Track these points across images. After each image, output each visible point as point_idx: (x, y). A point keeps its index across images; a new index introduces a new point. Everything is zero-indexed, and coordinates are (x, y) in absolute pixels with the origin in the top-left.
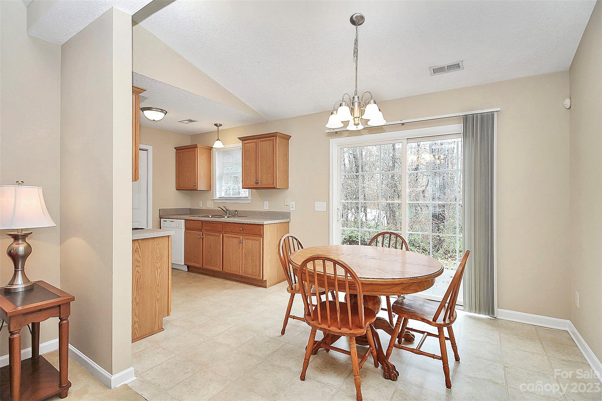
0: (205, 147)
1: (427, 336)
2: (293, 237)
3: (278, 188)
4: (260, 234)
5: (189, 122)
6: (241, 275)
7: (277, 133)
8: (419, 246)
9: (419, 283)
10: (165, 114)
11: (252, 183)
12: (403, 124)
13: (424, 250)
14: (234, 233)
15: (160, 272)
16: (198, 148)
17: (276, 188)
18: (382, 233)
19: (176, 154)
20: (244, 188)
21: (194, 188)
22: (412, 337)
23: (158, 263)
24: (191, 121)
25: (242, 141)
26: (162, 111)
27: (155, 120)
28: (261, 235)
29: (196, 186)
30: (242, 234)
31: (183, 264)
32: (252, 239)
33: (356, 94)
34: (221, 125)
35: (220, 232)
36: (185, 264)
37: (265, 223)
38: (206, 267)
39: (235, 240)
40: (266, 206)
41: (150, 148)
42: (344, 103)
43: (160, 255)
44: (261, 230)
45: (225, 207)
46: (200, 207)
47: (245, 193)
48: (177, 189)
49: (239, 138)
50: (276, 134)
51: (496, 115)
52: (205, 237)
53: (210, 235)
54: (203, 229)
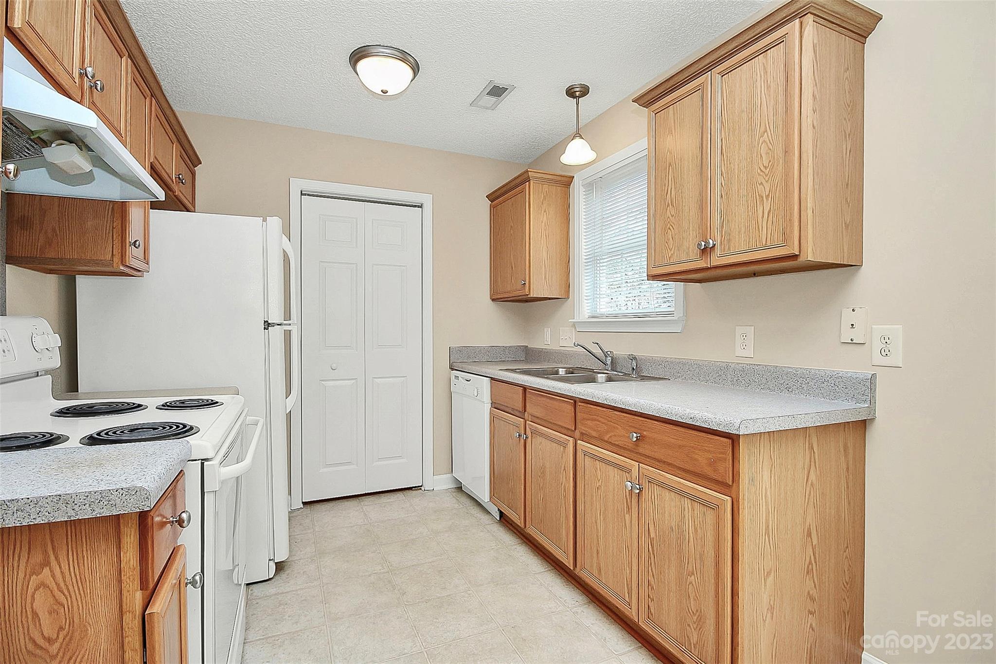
0: (552, 177)
4: (717, 478)
5: (495, 98)
11: (685, 254)
14: (609, 447)
19: (490, 211)
21: (524, 293)
24: (499, 92)
25: (645, 106)
29: (528, 289)
30: (639, 458)
31: (487, 499)
34: (586, 90)
36: (490, 501)
39: (614, 474)
41: (428, 200)
44: (724, 460)
46: (545, 343)
48: (493, 298)
52: (529, 440)
53: (542, 435)
54: (525, 411)
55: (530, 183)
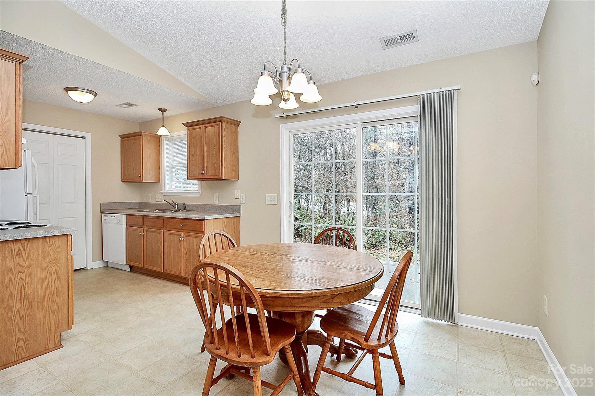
0: (152, 134)
1: (367, 354)
2: (222, 235)
3: (224, 179)
4: (200, 230)
5: (128, 106)
6: (182, 277)
7: (222, 117)
8: (395, 240)
9: (345, 294)
10: (95, 96)
11: (198, 174)
12: (357, 106)
13: (400, 244)
14: (175, 230)
15: (55, 278)
16: (143, 136)
17: (222, 179)
18: (329, 229)
19: (121, 142)
20: (190, 179)
21: (139, 180)
22: (354, 352)
23: (52, 267)
24: (130, 105)
25: (186, 127)
26: (90, 92)
27: (82, 102)
28: (203, 232)
29: (142, 178)
30: (183, 231)
31: (125, 263)
32: (193, 236)
33: (285, 64)
34: (166, 110)
35: (161, 228)
36: (126, 264)
37: (206, 217)
38: (147, 266)
39: (176, 238)
40: (216, 200)
41: (88, 136)
42: (266, 72)
43: (55, 258)
44: (202, 226)
45: (172, 200)
46: (149, 200)
47: (194, 185)
48: (123, 181)
49: (184, 124)
50: (220, 119)
51: (455, 94)
52: (146, 235)
53: (151, 231)
54: (143, 225)
55: (142, 136)
